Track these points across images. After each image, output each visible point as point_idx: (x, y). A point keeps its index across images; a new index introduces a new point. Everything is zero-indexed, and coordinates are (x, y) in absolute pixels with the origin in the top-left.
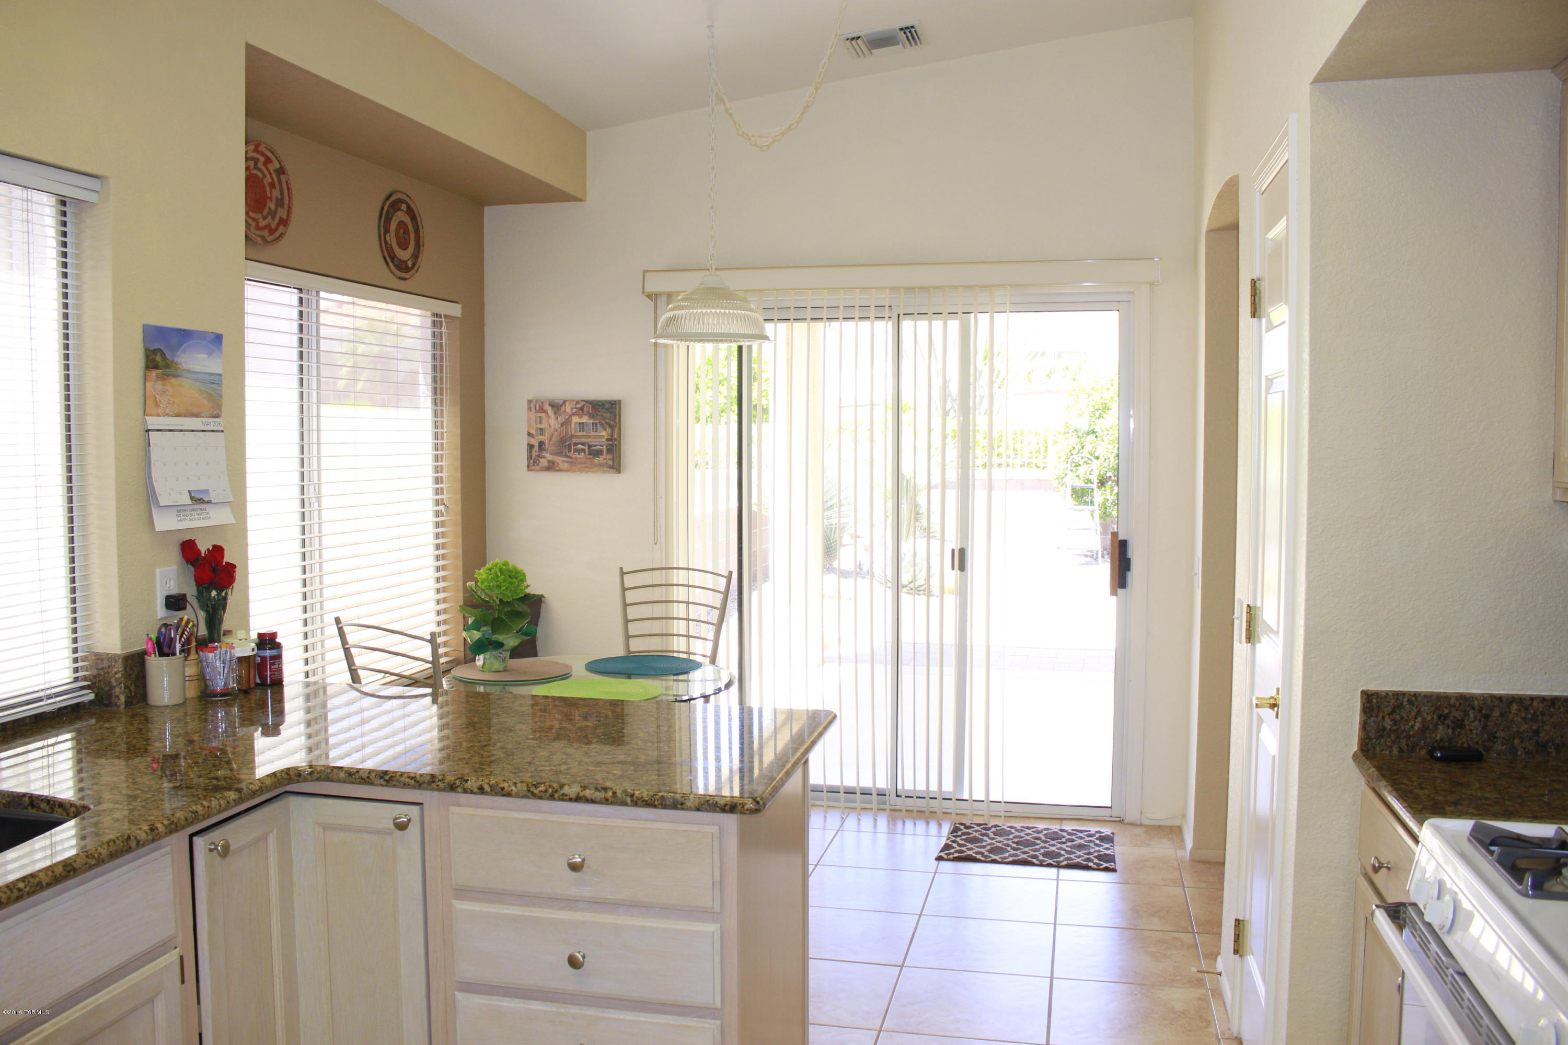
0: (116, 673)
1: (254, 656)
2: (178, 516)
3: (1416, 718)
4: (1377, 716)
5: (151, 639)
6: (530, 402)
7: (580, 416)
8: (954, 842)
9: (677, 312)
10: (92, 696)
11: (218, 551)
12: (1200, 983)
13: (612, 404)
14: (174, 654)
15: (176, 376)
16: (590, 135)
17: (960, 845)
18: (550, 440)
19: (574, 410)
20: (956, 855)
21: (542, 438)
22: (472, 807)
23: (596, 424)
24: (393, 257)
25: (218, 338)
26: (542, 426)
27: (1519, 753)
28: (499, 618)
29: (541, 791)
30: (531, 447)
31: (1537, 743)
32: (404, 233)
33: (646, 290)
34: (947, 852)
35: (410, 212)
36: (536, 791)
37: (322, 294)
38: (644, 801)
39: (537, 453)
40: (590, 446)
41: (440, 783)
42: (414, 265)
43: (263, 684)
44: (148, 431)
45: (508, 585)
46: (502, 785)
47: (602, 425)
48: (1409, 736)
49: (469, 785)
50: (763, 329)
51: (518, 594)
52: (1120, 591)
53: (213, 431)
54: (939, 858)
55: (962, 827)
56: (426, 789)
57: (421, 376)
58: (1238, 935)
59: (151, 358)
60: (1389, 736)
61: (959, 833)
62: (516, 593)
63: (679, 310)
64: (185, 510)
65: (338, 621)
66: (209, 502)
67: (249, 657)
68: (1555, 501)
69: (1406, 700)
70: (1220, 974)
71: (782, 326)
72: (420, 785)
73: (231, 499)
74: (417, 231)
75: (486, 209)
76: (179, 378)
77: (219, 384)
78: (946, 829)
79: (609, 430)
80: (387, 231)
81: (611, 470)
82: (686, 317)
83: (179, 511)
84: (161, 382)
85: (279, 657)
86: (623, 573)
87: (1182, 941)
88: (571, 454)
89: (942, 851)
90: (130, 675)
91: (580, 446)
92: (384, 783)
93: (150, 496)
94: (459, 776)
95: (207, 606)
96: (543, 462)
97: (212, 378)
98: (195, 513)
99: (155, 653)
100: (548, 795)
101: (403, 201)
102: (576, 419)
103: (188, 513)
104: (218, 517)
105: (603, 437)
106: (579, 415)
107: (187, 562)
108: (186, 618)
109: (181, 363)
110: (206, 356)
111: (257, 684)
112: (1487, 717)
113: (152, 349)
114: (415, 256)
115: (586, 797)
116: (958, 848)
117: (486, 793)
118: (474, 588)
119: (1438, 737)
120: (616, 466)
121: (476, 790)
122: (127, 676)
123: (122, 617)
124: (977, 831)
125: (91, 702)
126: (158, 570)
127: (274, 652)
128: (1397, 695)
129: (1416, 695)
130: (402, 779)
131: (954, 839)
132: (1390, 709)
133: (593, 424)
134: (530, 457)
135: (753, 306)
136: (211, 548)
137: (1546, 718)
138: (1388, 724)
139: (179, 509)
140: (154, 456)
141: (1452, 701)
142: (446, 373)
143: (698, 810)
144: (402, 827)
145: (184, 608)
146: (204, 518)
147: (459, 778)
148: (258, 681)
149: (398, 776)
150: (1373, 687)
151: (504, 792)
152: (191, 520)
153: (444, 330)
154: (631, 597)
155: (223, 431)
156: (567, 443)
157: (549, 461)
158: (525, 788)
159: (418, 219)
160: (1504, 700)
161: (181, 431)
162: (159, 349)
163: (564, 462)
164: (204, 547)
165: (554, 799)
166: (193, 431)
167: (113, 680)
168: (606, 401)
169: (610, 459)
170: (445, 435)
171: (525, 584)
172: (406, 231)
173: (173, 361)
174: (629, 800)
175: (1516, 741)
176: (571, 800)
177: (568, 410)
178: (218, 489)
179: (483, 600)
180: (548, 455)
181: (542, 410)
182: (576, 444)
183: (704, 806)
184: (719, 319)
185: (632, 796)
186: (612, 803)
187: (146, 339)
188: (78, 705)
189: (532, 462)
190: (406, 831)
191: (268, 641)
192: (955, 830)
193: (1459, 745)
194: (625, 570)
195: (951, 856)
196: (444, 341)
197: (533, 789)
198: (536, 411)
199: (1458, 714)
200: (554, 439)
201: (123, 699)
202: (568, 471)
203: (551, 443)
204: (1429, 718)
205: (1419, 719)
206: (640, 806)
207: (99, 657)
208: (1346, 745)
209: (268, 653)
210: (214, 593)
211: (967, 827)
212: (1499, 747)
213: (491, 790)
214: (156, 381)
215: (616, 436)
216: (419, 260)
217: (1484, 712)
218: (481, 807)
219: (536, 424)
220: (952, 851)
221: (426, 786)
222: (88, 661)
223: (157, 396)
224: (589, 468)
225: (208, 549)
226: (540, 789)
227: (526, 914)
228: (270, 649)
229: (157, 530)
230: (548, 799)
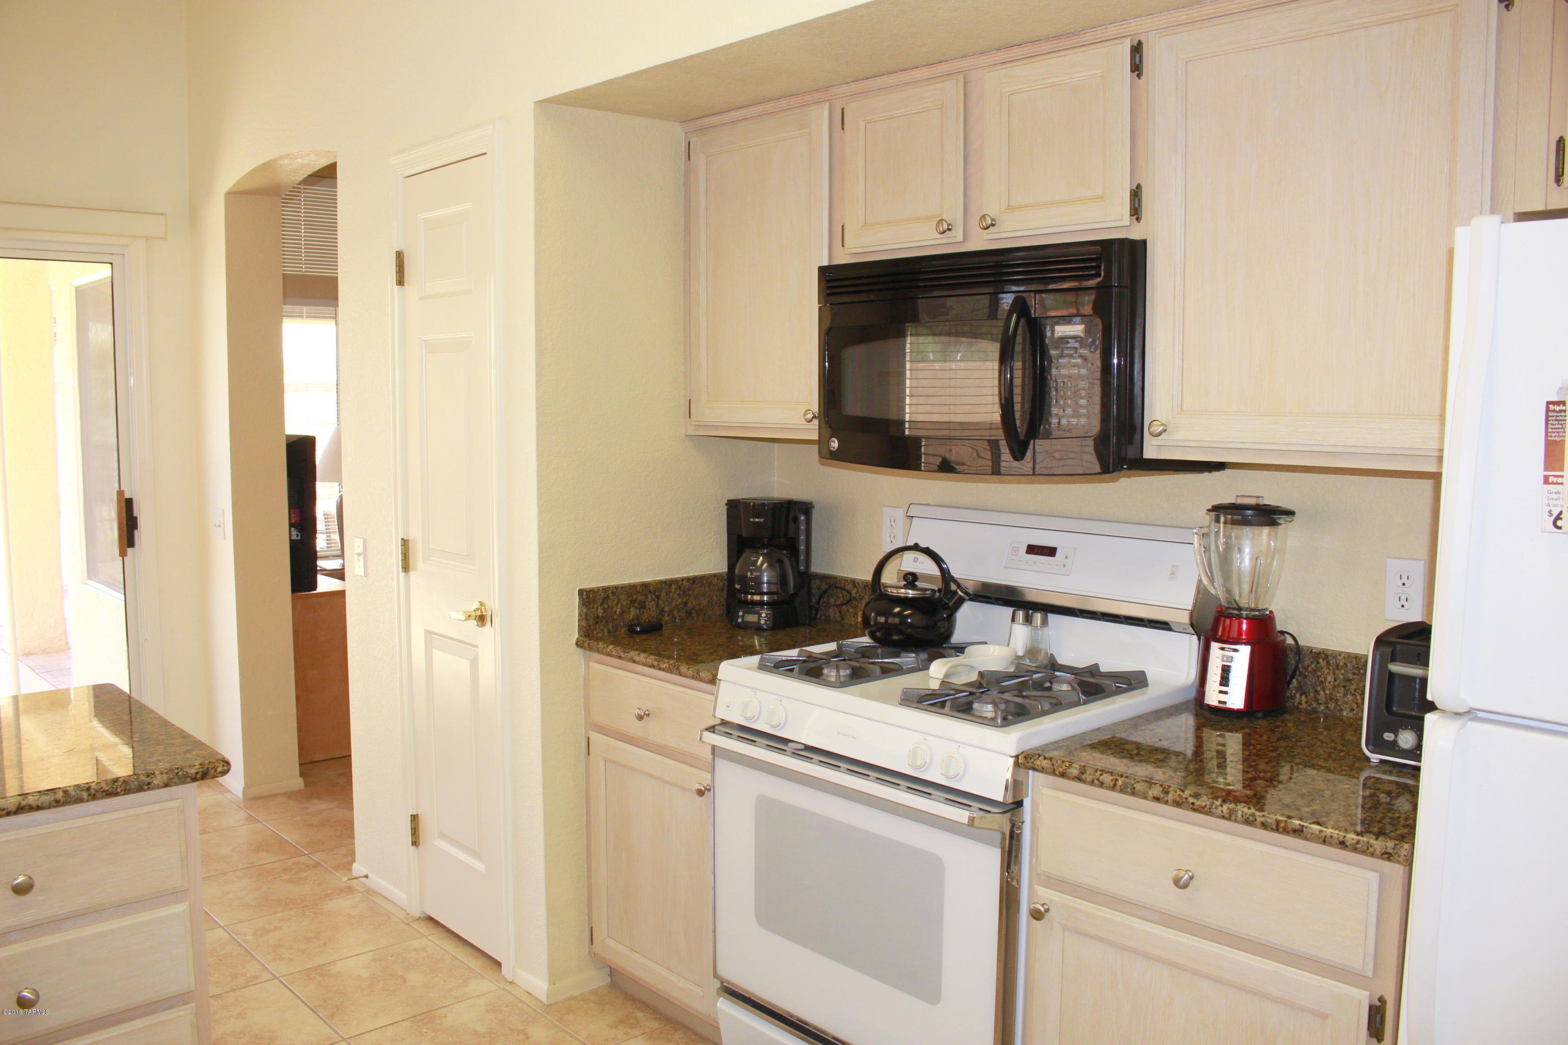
3: (617, 605)
4: (593, 608)
12: (349, 890)
27: (677, 620)
31: (687, 611)
48: (614, 620)
52: (129, 550)
58: (415, 828)
60: (602, 621)
68: (687, 436)
69: (610, 592)
70: (367, 876)
112: (658, 597)
119: (631, 618)
128: (606, 589)
129: (616, 588)
132: (601, 600)
137: (690, 592)
138: (600, 612)
141: (638, 589)
143: (166, 785)
150: (587, 586)
160: (667, 583)
175: (675, 612)
186: (64, 804)
193: (643, 621)
199: (642, 598)
204: (625, 603)
205: (619, 605)
206: (98, 799)
208: (570, 635)
212: (666, 618)
217: (656, 594)
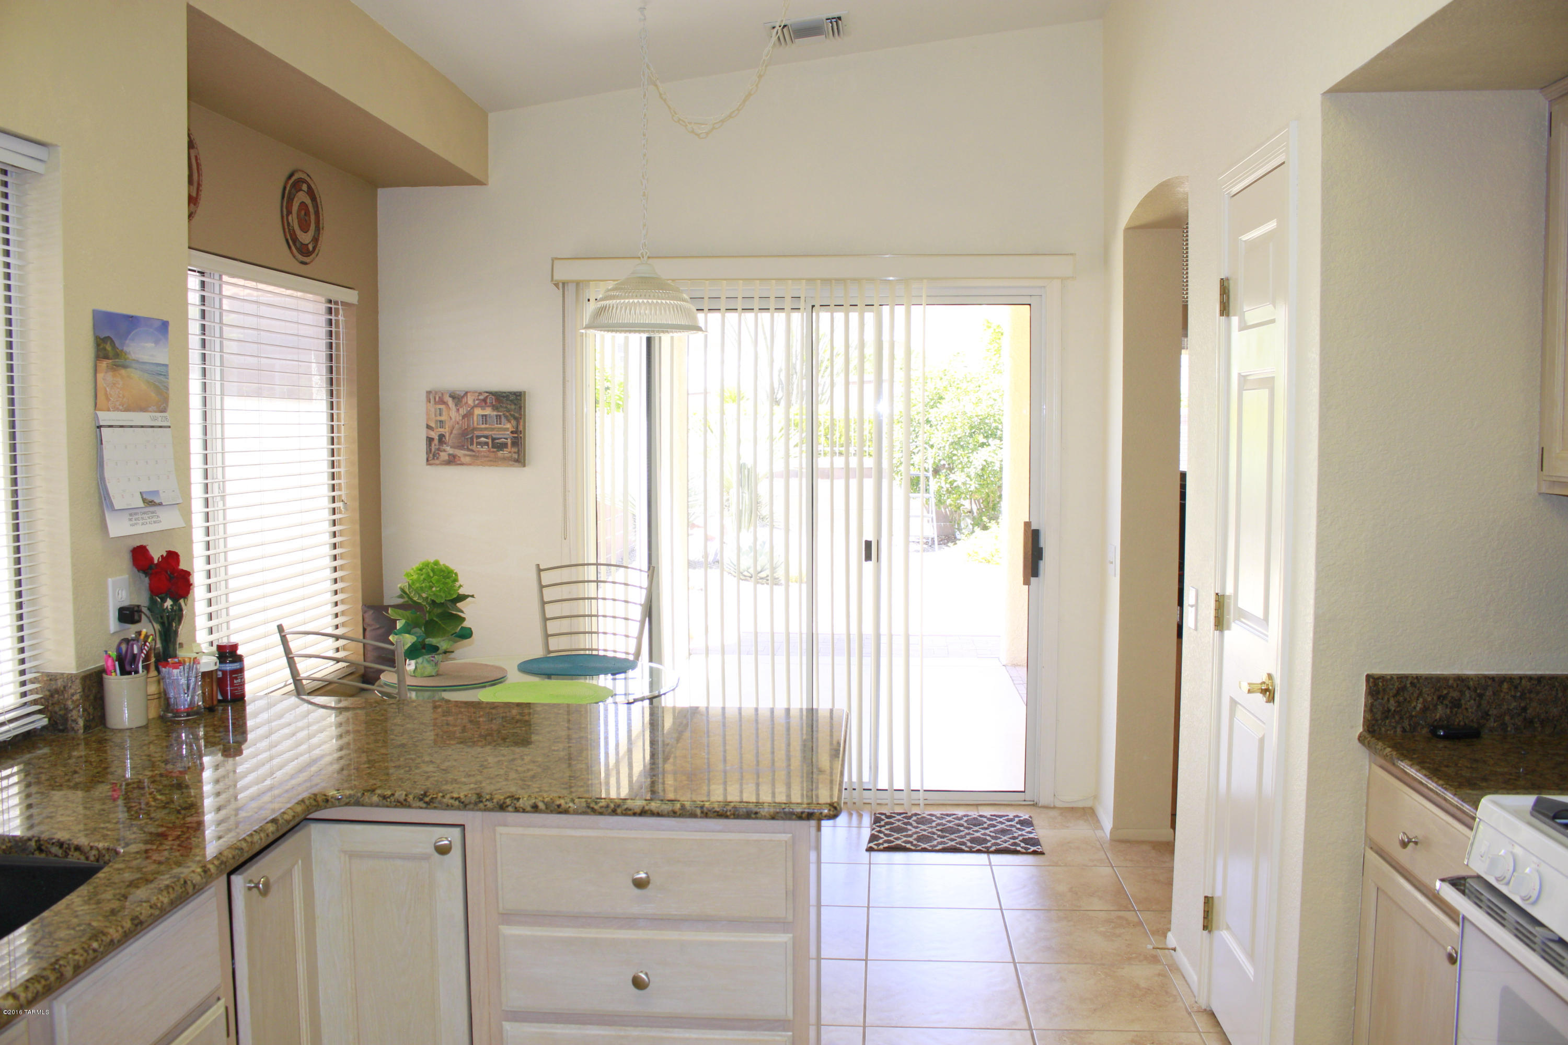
0: (73, 695)
1: (216, 670)
2: (130, 520)
3: (1418, 699)
4: (1382, 699)
5: (109, 656)
6: (429, 393)
7: (483, 408)
8: (880, 832)
9: (607, 302)
10: (45, 722)
11: (172, 557)
12: (1155, 960)
13: (517, 396)
14: (137, 672)
15: (125, 367)
16: (492, 117)
17: (886, 835)
18: (451, 433)
19: (477, 402)
20: (886, 845)
21: (442, 430)
22: (522, 826)
23: (500, 416)
24: (295, 239)
25: (165, 325)
26: (442, 418)
27: (1509, 729)
28: (432, 620)
29: (602, 807)
30: (430, 440)
31: (1525, 719)
32: (305, 214)
33: (556, 278)
34: (876, 842)
35: (311, 193)
36: (596, 807)
37: (225, 278)
38: (715, 812)
39: (437, 447)
40: (493, 439)
41: (488, 803)
42: (314, 248)
43: (225, 701)
44: (99, 427)
45: (441, 586)
46: (558, 803)
47: (506, 417)
48: (1411, 717)
49: (520, 804)
50: (695, 319)
51: (451, 595)
52: (1033, 580)
53: (161, 427)
54: (870, 849)
55: (883, 817)
56: (472, 810)
57: (314, 365)
58: (1208, 912)
59: (101, 347)
60: (1394, 717)
61: (882, 823)
62: (449, 593)
63: (611, 299)
64: (136, 514)
65: (280, 628)
66: (160, 504)
67: (212, 671)
68: (1540, 494)
69: (1408, 682)
70: (1174, 950)
71: (715, 317)
72: (465, 806)
73: (180, 501)
74: (317, 213)
75: (381, 192)
76: (128, 370)
77: (166, 376)
78: (867, 820)
79: (514, 422)
80: (289, 212)
81: (516, 464)
82: (621, 308)
83: (131, 515)
84: (110, 374)
85: (241, 671)
86: (539, 570)
87: (1126, 920)
88: (474, 447)
89: (870, 842)
90: (88, 696)
91: (483, 439)
92: (424, 805)
93: (103, 499)
94: (508, 794)
95: (162, 617)
96: (444, 456)
97: (159, 368)
98: (145, 516)
99: (115, 671)
100: (610, 810)
101: (305, 182)
102: (478, 411)
103: (140, 516)
104: (167, 520)
105: (507, 429)
106: (481, 407)
107: (138, 571)
108: (144, 631)
109: (129, 353)
110: (153, 345)
111: (219, 701)
112: (1481, 696)
113: (102, 337)
114: (316, 240)
115: (651, 811)
116: (886, 838)
117: (541, 812)
118: (407, 590)
119: (1438, 717)
120: (520, 460)
121: (529, 808)
122: (85, 697)
123: (77, 633)
124: (899, 820)
125: (44, 728)
126: (110, 580)
127: (235, 666)
128: (1401, 678)
129: (1418, 678)
130: (445, 800)
131: (878, 829)
132: (1394, 691)
133: (497, 416)
134: (429, 451)
135: (685, 296)
136: (165, 555)
137: (1532, 696)
138: (1392, 705)
139: (131, 512)
140: (107, 454)
141: (1451, 682)
142: (343, 363)
143: (772, 818)
144: (443, 851)
145: (139, 621)
146: (155, 522)
147: (509, 797)
148: (220, 697)
149: (439, 798)
150: (1377, 671)
151: (560, 810)
152: (143, 524)
153: (341, 318)
154: (549, 594)
155: (169, 427)
156: (470, 436)
157: (449, 455)
158: (584, 805)
159: (318, 201)
160: (1496, 679)
161: (131, 427)
162: (109, 337)
163: (465, 455)
164: (157, 553)
165: (617, 814)
167: (69, 703)
168: (510, 393)
169: (515, 453)
170: (343, 427)
171: (457, 584)
172: (307, 213)
173: (122, 350)
174: (698, 811)
175: (1507, 718)
176: (635, 814)
177: (470, 402)
178: (167, 491)
179: (414, 602)
180: (448, 449)
181: (442, 401)
182: (478, 437)
183: (779, 815)
184: (651, 310)
185: (702, 807)
187: (95, 327)
188: (29, 732)
189: (431, 456)
190: (446, 857)
191: (228, 653)
192: (877, 820)
193: (1456, 723)
194: (541, 567)
195: (881, 847)
196: (341, 330)
197: (592, 805)
198: (436, 403)
199: (1455, 694)
200: (455, 432)
201: (81, 723)
202: (470, 464)
203: (452, 436)
204: (1429, 699)
205: (1421, 700)
207: (52, 678)
208: (1352, 727)
209: (229, 667)
210: (169, 603)
211: (888, 817)
212: (1492, 724)
213: (547, 808)
214: (106, 371)
215: (521, 428)
216: (319, 243)
217: (1478, 691)
218: (529, 826)
219: (436, 416)
220: (881, 841)
221: (471, 806)
222: (39, 682)
223: (108, 390)
224: (494, 462)
225: (162, 556)
226: (601, 804)
227: (583, 935)
228: (231, 662)
229: (112, 535)
230: (609, 814)
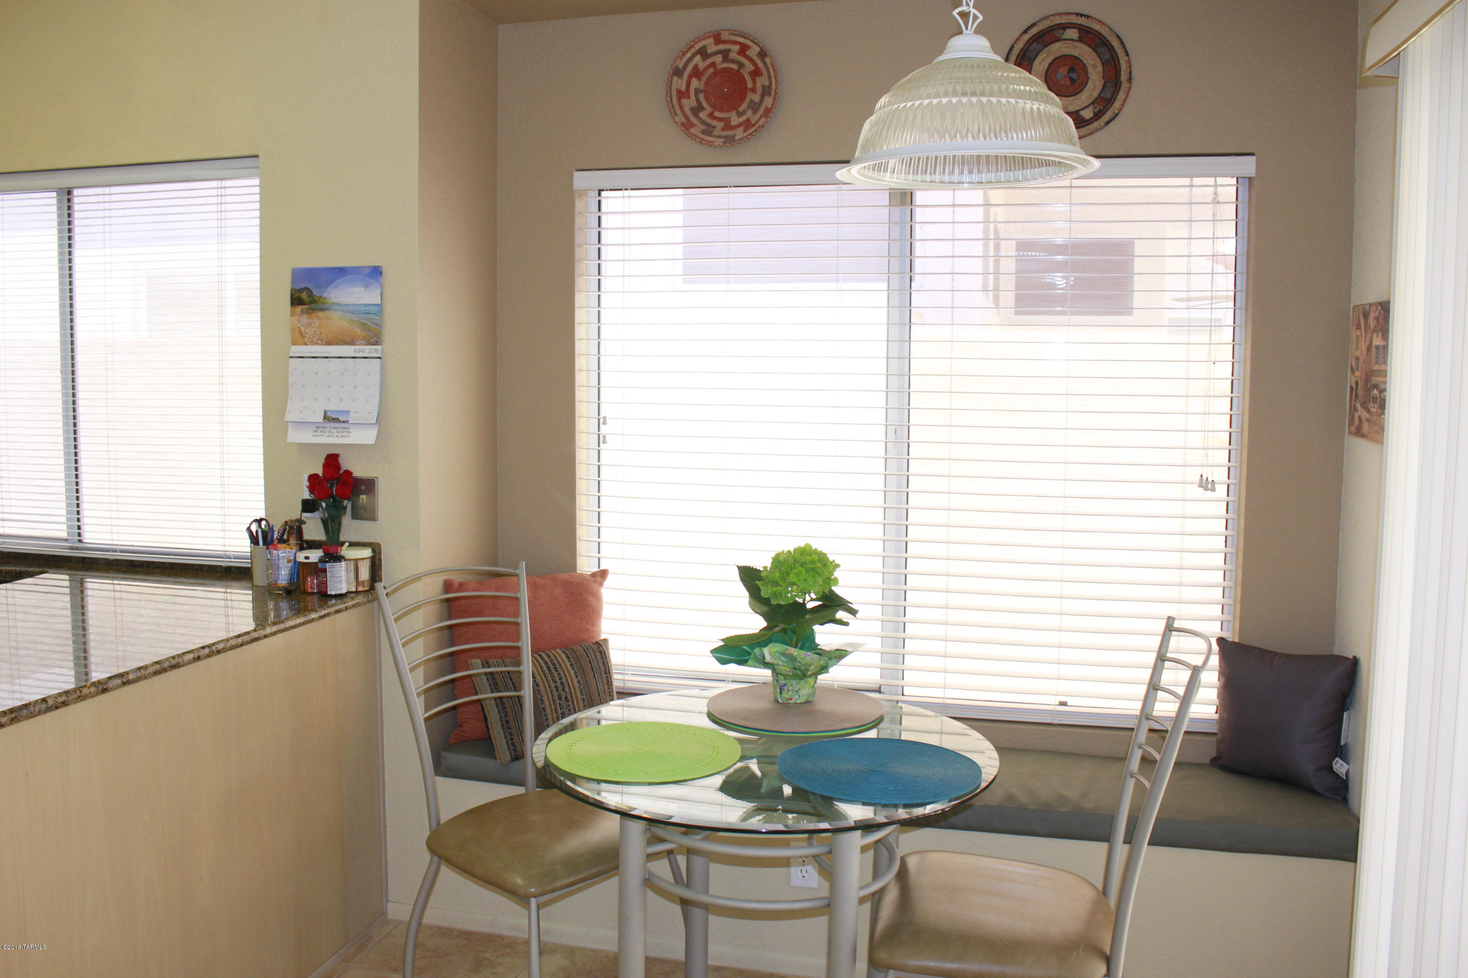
2: (313, 431)
6: (1354, 309)
18: (1361, 380)
19: (1375, 322)
21: (1357, 375)
25: (378, 271)
26: (1358, 354)
30: (1351, 391)
35: (1091, 37)
39: (1354, 403)
40: (1380, 392)
42: (1100, 114)
44: (290, 358)
53: (368, 358)
59: (297, 296)
64: (324, 427)
74: (1110, 61)
84: (307, 316)
88: (1370, 405)
96: (1356, 420)
101: (1070, 26)
102: (1375, 341)
103: (328, 430)
104: (358, 436)
106: (1376, 332)
109: (330, 298)
110: (363, 289)
113: (298, 288)
114: (1106, 100)
133: (1383, 348)
134: (1350, 410)
139: (314, 426)
140: (292, 379)
146: (342, 436)
152: (327, 436)
155: (381, 358)
156: (1369, 386)
157: (1359, 418)
159: (1115, 44)
161: (326, 357)
162: (306, 288)
163: (1366, 419)
166: (340, 357)
168: (1376, 303)
173: (320, 297)
177: (1372, 324)
178: (360, 411)
180: (1358, 407)
181: (1359, 323)
182: (1373, 387)
187: (292, 282)
189: (1351, 418)
198: (1356, 326)
200: (1363, 377)
202: (1367, 437)
203: (1362, 383)
214: (300, 316)
216: (1117, 103)
219: (1355, 349)
223: (302, 328)
229: (291, 442)
